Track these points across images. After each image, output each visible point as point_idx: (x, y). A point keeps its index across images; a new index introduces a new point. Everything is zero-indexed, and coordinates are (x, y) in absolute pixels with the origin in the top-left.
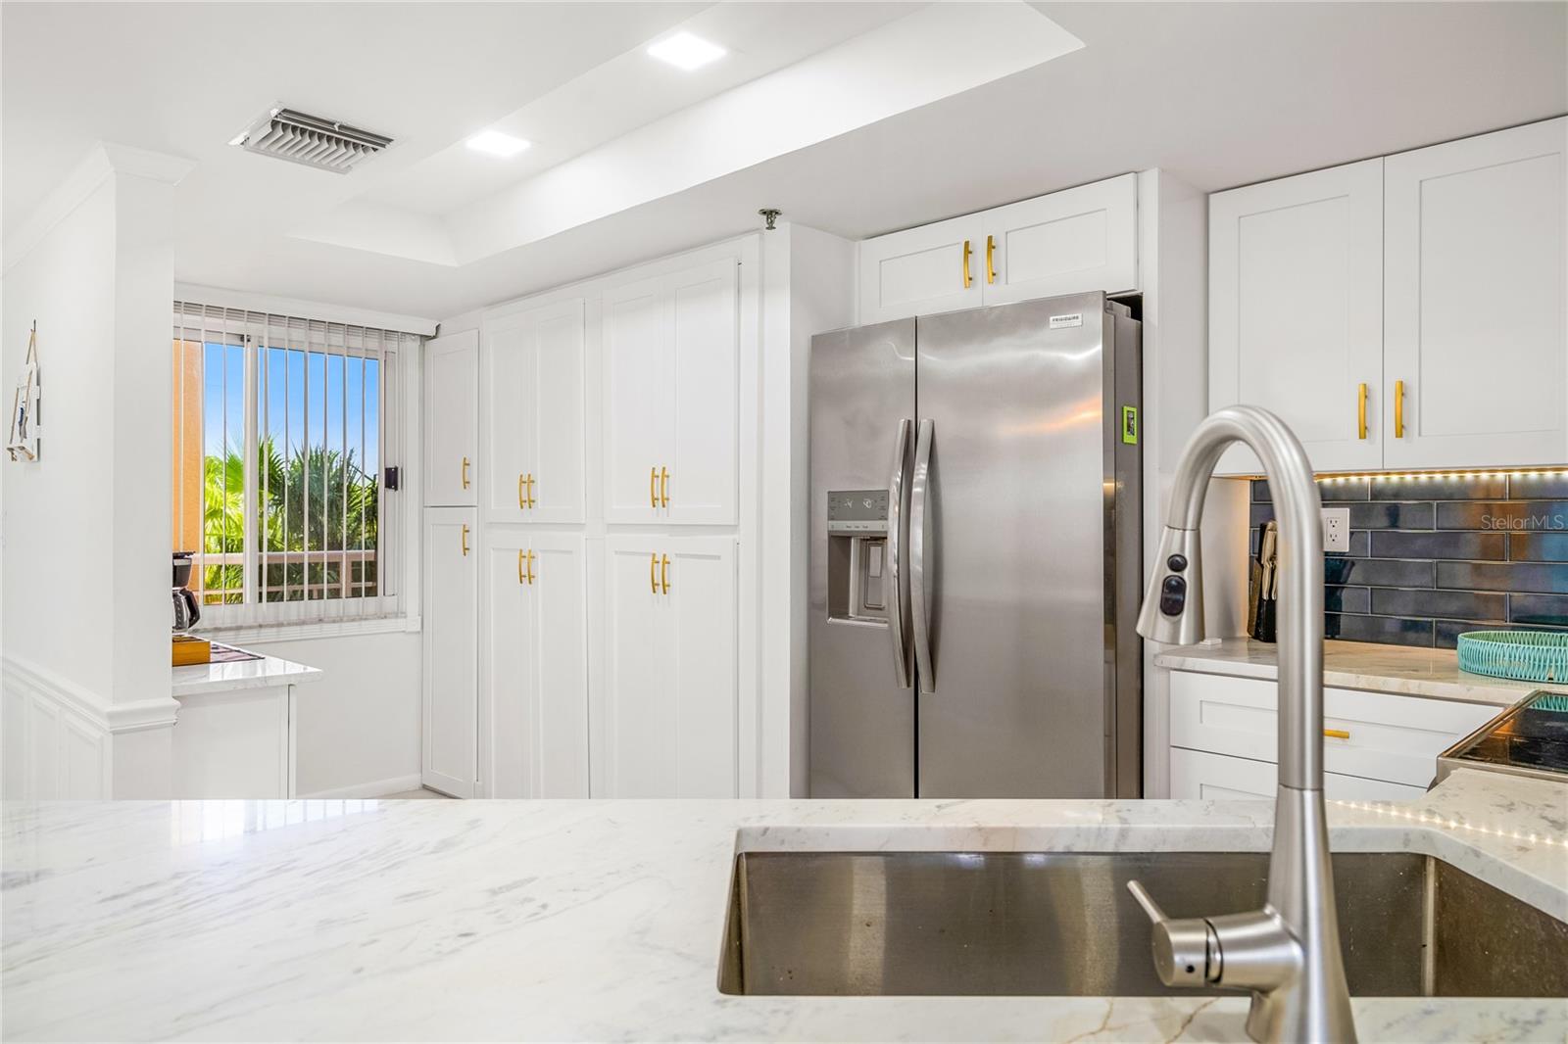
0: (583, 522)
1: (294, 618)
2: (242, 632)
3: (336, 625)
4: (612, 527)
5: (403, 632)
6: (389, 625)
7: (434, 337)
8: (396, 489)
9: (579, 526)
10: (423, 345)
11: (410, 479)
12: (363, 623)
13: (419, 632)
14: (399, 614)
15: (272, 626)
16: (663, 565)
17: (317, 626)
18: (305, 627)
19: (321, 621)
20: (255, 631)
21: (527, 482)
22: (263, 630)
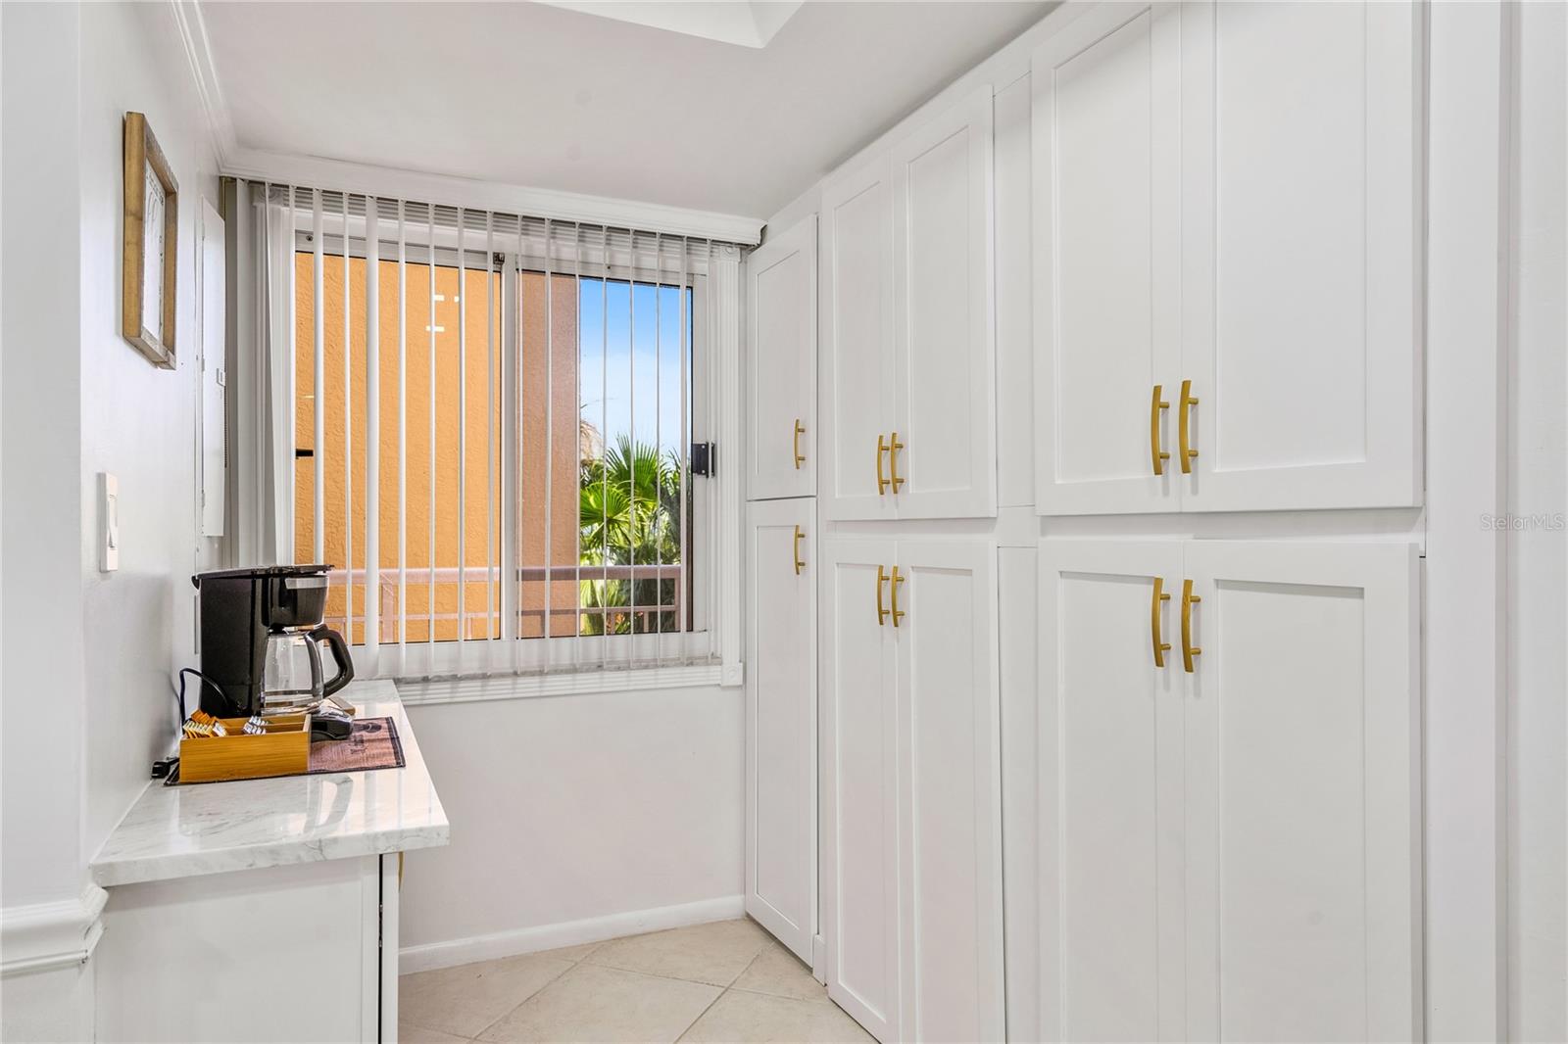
0: (993, 515)
1: (565, 661)
2: (492, 682)
3: (624, 674)
4: (1053, 522)
5: (719, 685)
6: (697, 674)
7: (759, 246)
8: (707, 474)
9: (985, 522)
10: (743, 261)
11: (727, 460)
12: (661, 671)
13: (739, 687)
14: (714, 659)
15: (532, 674)
16: (1185, 605)
17: (596, 675)
18: (580, 677)
19: (600, 667)
20: (508, 681)
21: (892, 448)
22: (521, 680)
